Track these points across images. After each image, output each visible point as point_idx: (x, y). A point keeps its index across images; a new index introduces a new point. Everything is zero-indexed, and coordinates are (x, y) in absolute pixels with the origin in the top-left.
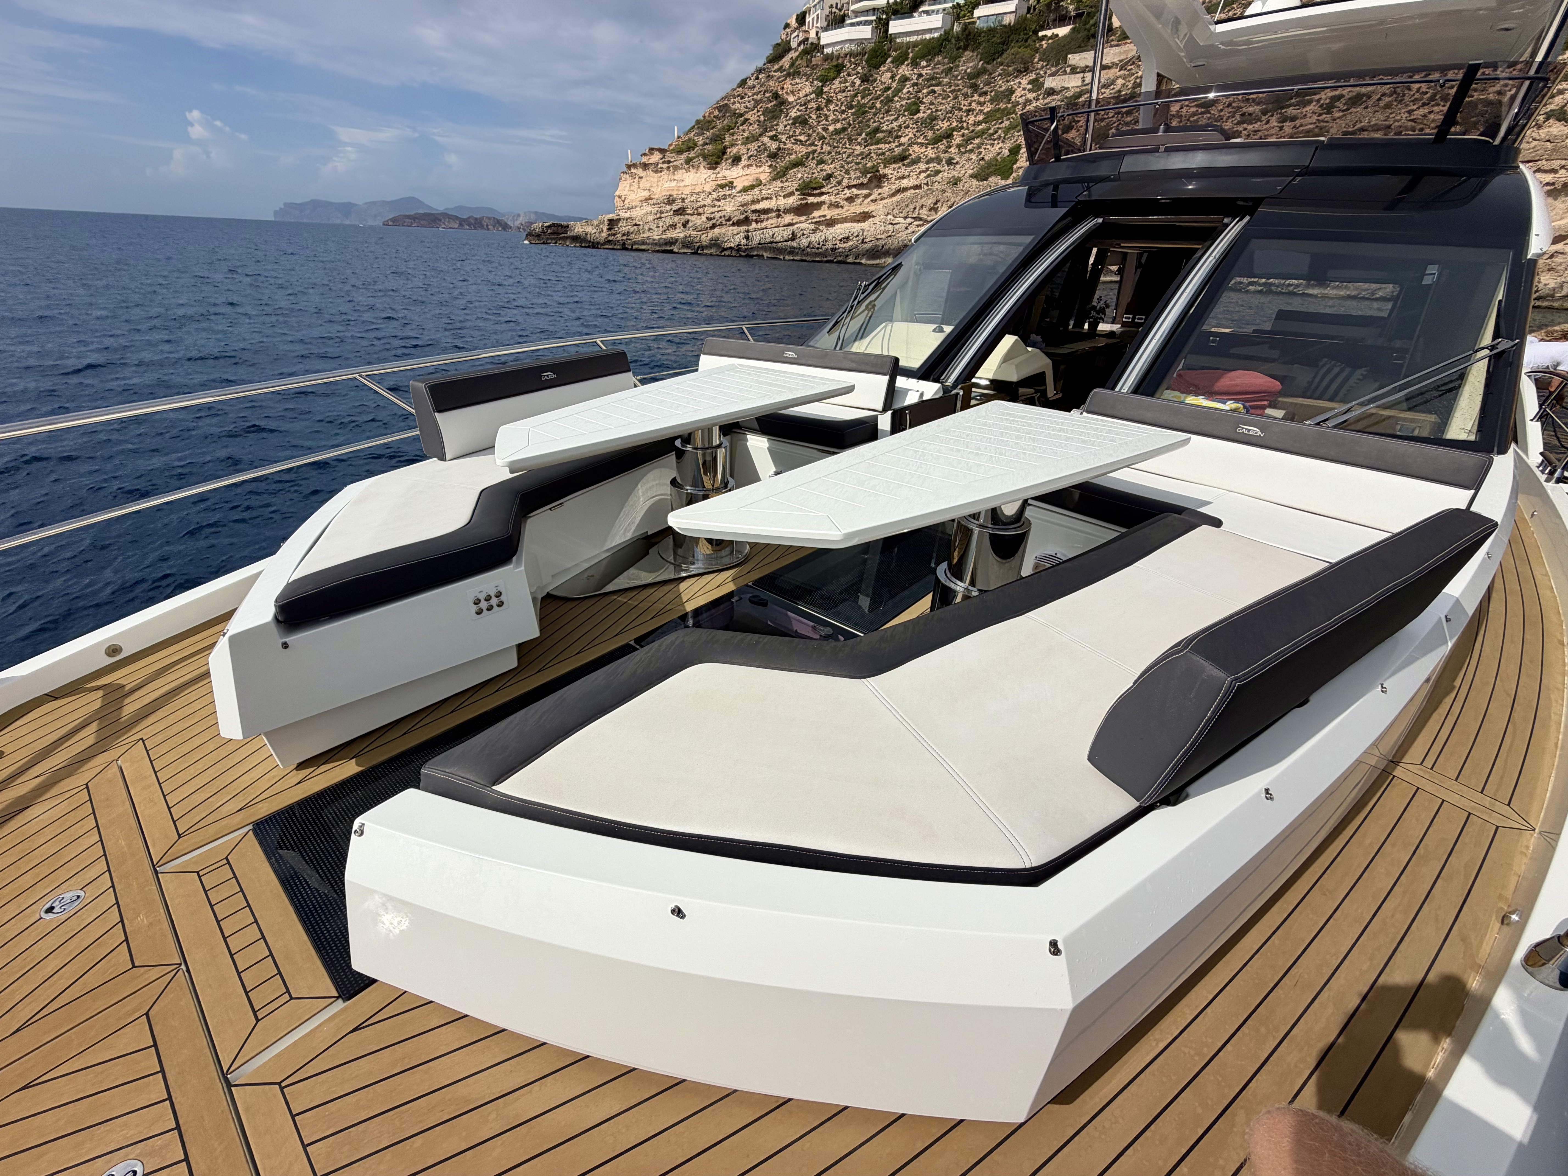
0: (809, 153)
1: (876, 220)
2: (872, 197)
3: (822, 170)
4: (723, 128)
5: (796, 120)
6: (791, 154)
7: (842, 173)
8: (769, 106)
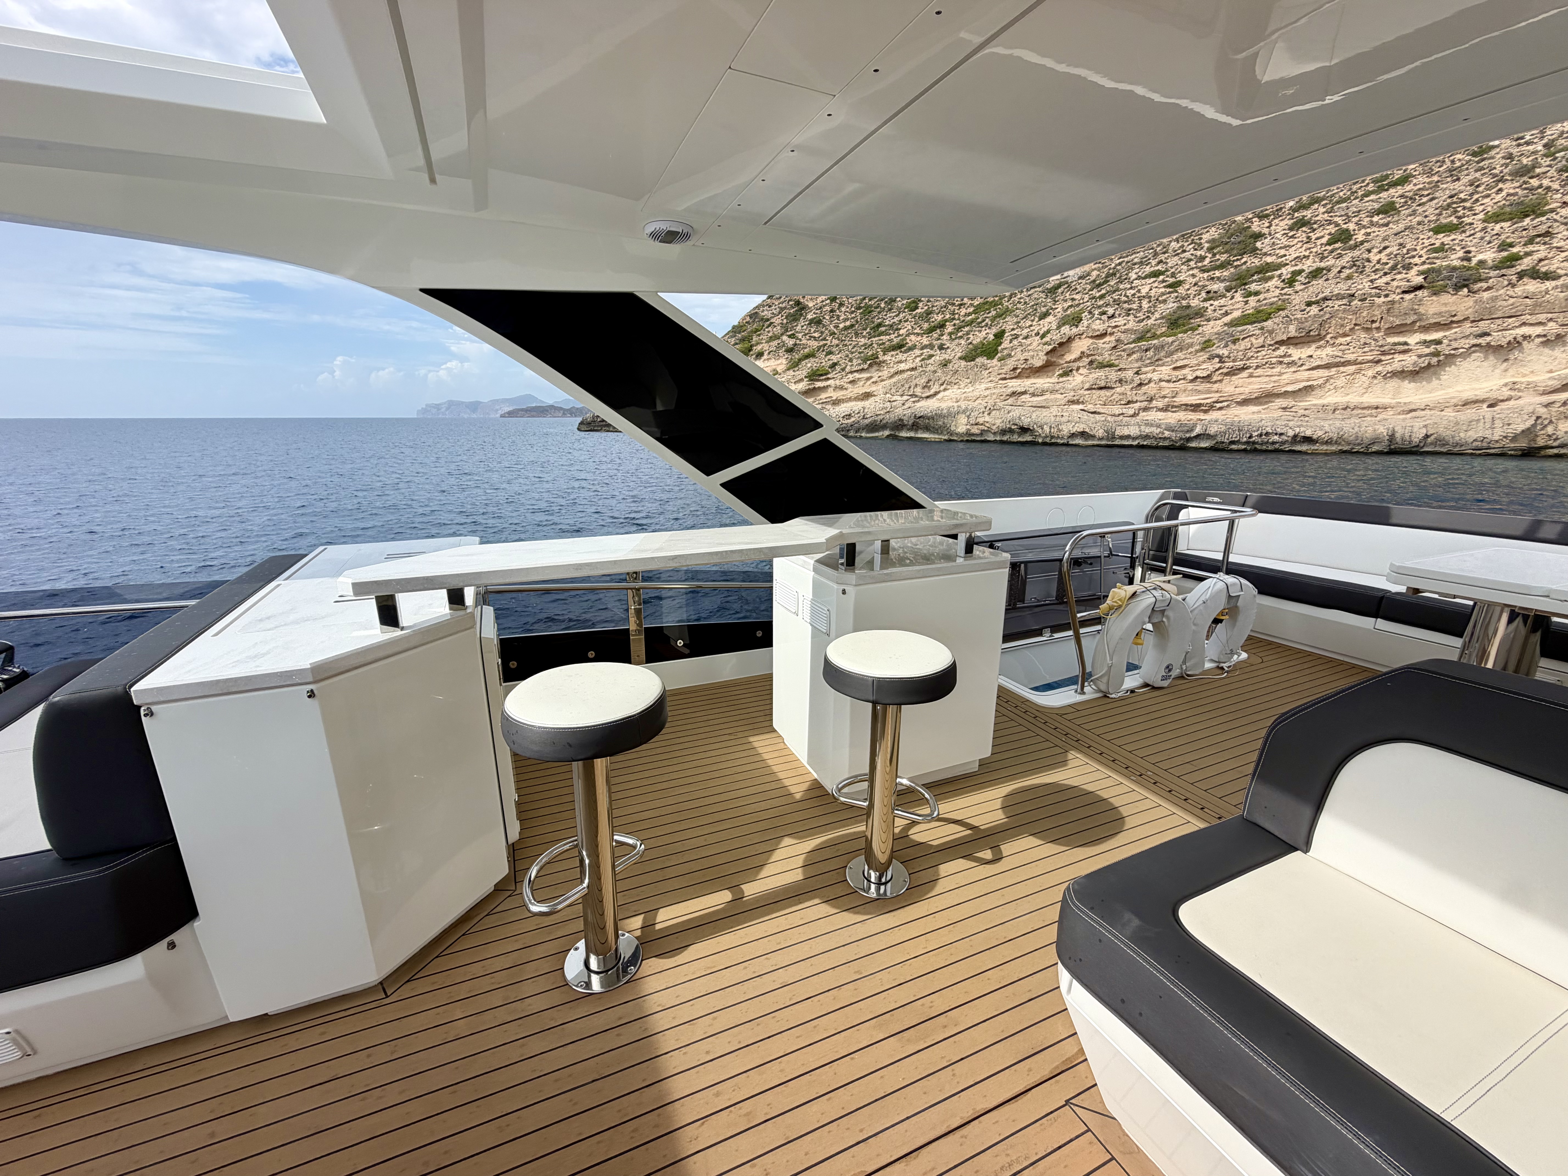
0: (821, 346)
1: (877, 399)
2: (873, 380)
3: (829, 360)
4: (752, 331)
5: (811, 322)
6: (806, 348)
7: (847, 362)
8: (792, 311)
